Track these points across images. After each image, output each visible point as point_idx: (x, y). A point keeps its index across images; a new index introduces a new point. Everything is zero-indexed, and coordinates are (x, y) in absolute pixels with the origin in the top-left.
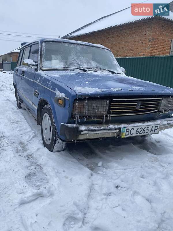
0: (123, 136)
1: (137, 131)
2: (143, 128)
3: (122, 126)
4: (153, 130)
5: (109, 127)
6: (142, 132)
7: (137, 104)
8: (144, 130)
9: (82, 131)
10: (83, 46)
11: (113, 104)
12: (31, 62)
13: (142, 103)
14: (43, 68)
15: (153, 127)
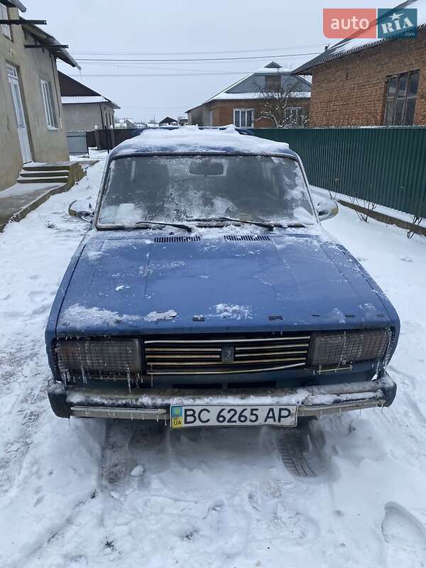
0: (179, 423)
1: (219, 416)
2: (239, 410)
3: (174, 401)
4: (274, 417)
5: (140, 400)
6: (236, 418)
7: (220, 350)
8: (240, 416)
9: (72, 404)
11: (149, 349)
13: (237, 349)
15: (271, 410)
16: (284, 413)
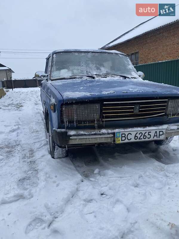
0: (119, 141)
1: (135, 136)
2: (143, 133)
3: (116, 131)
4: (157, 136)
5: (101, 131)
6: (142, 137)
7: (134, 106)
8: (144, 136)
9: (71, 136)
10: (94, 54)
11: (104, 107)
12: (42, 74)
13: (140, 106)
14: (52, 78)
15: (156, 132)
16: (161, 133)
